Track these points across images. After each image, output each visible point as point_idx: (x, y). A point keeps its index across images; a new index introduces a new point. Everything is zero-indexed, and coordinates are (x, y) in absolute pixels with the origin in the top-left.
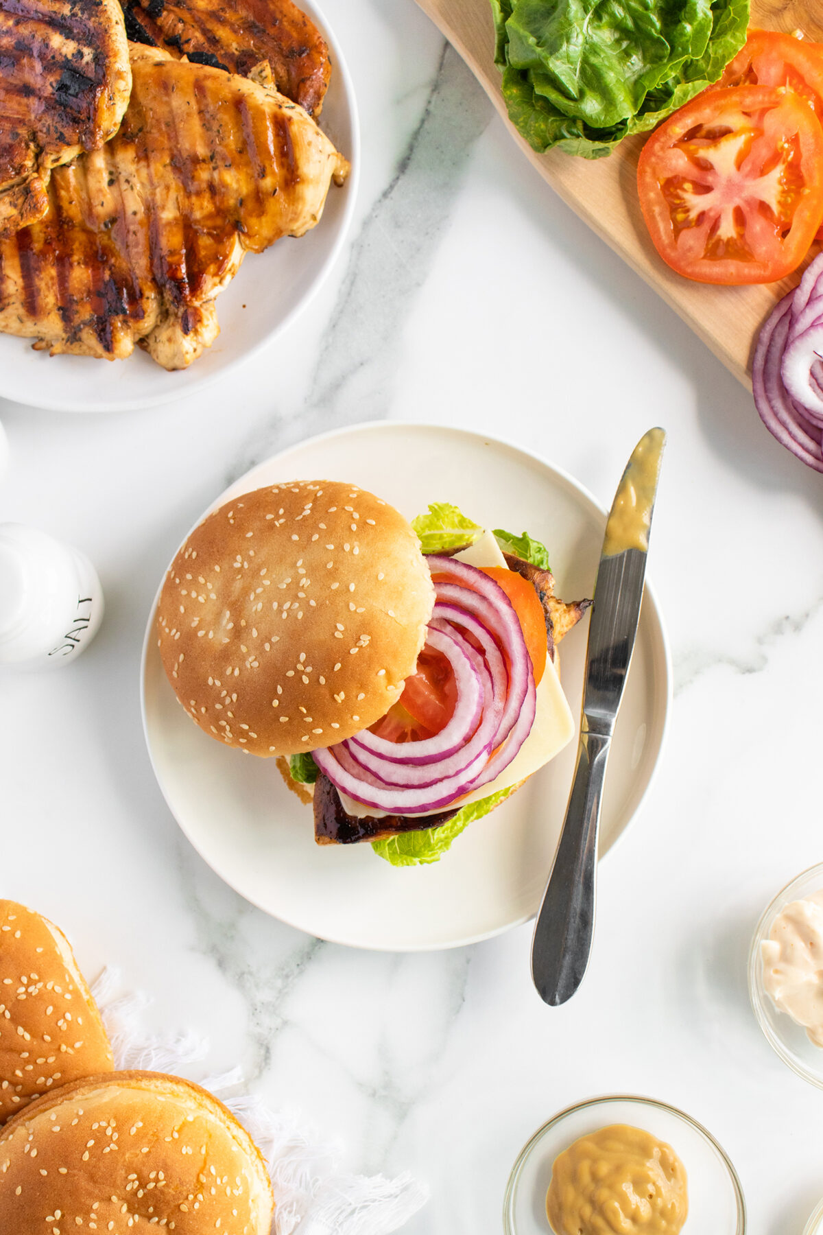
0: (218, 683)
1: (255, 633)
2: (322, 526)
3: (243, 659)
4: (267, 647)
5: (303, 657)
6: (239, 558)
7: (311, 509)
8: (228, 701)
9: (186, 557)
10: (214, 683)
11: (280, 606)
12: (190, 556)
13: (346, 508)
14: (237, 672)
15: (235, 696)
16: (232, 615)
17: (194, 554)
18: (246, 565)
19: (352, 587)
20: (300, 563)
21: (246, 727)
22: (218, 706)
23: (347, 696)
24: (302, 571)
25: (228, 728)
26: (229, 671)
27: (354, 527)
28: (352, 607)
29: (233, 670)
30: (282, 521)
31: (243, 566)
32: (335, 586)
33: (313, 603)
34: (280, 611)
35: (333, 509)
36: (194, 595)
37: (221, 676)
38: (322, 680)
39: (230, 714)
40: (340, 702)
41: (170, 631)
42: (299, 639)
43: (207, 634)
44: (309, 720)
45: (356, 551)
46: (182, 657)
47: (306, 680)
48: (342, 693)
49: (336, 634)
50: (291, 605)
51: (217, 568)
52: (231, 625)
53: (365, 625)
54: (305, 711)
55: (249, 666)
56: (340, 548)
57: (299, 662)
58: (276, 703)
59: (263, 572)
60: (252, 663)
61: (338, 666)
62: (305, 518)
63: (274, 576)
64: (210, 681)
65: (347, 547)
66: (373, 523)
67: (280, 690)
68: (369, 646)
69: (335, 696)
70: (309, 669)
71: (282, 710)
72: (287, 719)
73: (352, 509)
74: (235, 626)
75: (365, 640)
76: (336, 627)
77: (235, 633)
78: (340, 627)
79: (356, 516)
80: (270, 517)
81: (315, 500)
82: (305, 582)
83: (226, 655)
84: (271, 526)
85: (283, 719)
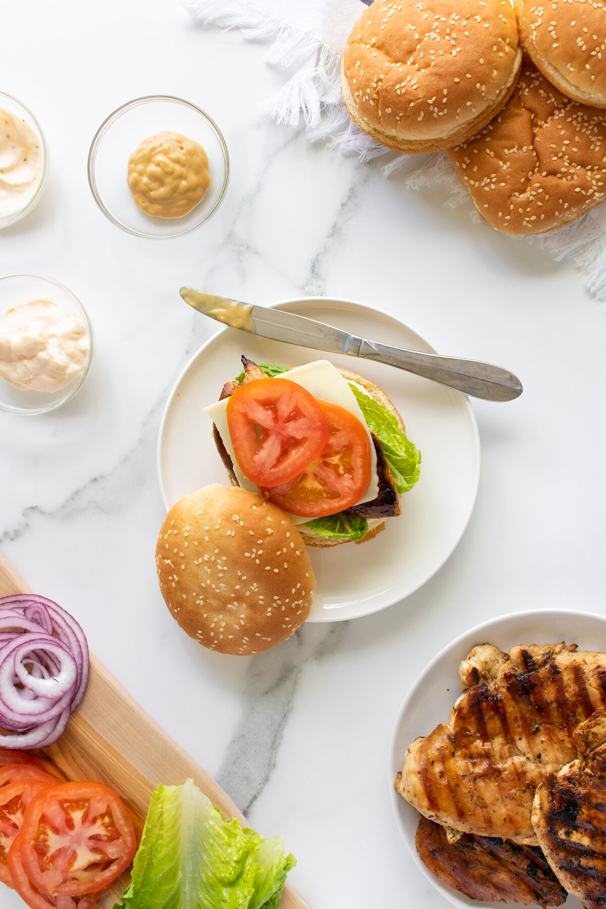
0: (269, 609)
1: (238, 587)
2: (175, 551)
3: (253, 593)
4: (244, 578)
5: (247, 554)
6: (198, 602)
7: (168, 559)
8: (279, 602)
9: (202, 637)
10: (269, 612)
11: (221, 571)
12: (201, 634)
13: (166, 538)
14: (261, 597)
15: (276, 598)
16: (230, 603)
17: (200, 632)
18: (201, 597)
19: (207, 528)
20: (196, 562)
21: (294, 590)
22: (283, 608)
23: (269, 527)
24: (200, 560)
25: (296, 602)
26: (261, 602)
27: (175, 532)
28: (217, 527)
29: (260, 600)
30: (175, 576)
31: (202, 599)
32: (207, 538)
33: (217, 551)
34: (223, 571)
35: (167, 546)
36: (222, 630)
37: (265, 607)
38: (260, 542)
39: (287, 601)
40: (272, 531)
41: (245, 644)
42: (237, 557)
43: (242, 619)
44: (285, 550)
45: (188, 528)
46: (258, 634)
47: (260, 552)
48: (267, 530)
49: (233, 535)
50: (219, 565)
51: (205, 616)
52: (235, 603)
53: (227, 518)
54: (280, 552)
55: (257, 589)
56: (186, 538)
57: (250, 556)
58: (276, 570)
59: (203, 585)
60: (255, 587)
61: (251, 532)
62: (173, 563)
63: (205, 578)
64: (269, 614)
65: (186, 534)
66: (173, 521)
67: (268, 568)
68: (239, 515)
69: (269, 534)
70: (254, 550)
71: (279, 566)
72: (285, 563)
73: (167, 535)
74: (235, 601)
75: (236, 517)
76: (229, 536)
77: (239, 600)
78: (229, 533)
79: (170, 531)
80: (174, 585)
81: (164, 558)
82: (206, 557)
83: (253, 606)
84: (178, 583)
85: (286, 566)
